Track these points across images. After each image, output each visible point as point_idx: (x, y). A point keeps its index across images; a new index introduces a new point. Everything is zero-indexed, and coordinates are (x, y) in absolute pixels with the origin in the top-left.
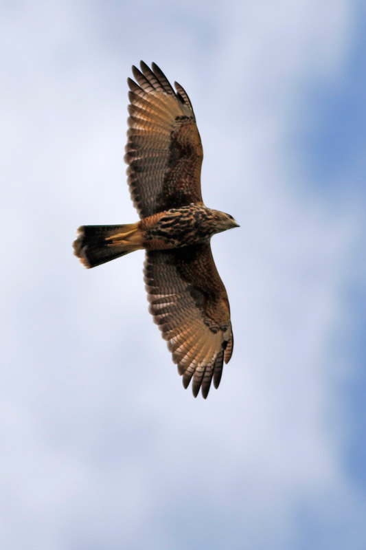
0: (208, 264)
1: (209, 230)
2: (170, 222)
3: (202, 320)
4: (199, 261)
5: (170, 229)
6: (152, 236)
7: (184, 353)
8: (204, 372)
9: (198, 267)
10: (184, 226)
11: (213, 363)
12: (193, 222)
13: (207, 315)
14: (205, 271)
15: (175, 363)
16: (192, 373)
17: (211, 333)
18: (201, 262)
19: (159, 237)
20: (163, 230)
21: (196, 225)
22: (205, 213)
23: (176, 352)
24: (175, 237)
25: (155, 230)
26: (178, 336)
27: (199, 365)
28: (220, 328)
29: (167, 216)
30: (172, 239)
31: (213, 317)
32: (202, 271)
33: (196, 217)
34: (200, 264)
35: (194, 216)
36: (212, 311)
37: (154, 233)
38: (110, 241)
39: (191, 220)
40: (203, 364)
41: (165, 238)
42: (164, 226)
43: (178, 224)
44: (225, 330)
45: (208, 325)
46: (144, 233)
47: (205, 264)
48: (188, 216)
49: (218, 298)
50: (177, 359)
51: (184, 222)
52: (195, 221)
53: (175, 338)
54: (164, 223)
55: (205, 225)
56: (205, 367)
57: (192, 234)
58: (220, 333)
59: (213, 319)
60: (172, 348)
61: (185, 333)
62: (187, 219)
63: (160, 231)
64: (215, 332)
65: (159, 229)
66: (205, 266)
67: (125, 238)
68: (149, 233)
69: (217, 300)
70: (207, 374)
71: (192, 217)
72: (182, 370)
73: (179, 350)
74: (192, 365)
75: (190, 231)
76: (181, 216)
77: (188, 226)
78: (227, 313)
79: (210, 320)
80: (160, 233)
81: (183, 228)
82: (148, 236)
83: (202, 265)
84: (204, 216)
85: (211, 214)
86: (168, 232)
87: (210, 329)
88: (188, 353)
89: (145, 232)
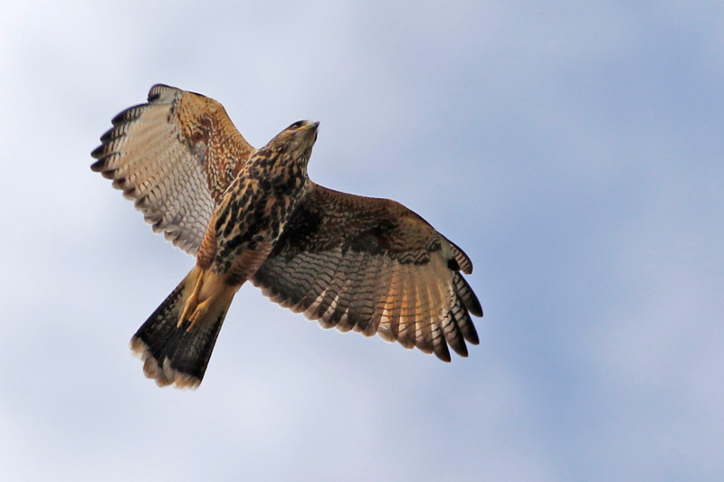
0: (341, 205)
1: (291, 172)
2: (229, 218)
3: (396, 261)
4: (327, 216)
5: (237, 226)
6: (225, 259)
7: (410, 325)
8: (453, 319)
9: (333, 220)
10: (249, 203)
11: (454, 298)
12: (255, 187)
13: (397, 251)
14: (347, 214)
15: (412, 347)
16: (442, 336)
17: (422, 268)
18: (330, 213)
19: (236, 250)
20: (231, 237)
21: (265, 185)
22: (263, 158)
23: (401, 335)
24: (253, 230)
25: (223, 249)
26: (385, 312)
27: (441, 318)
28: (430, 250)
29: (220, 215)
30: (254, 236)
31: (407, 246)
32: (344, 220)
33: (254, 175)
34: (332, 216)
35: (250, 177)
36: (398, 241)
37: (224, 254)
38: (186, 323)
39: (250, 186)
40: (445, 312)
41: (246, 244)
42: (228, 232)
43: (241, 209)
44: (438, 247)
45: (408, 262)
46: (214, 266)
47: (337, 207)
48: (242, 187)
49: (395, 220)
50: (409, 341)
51: (245, 199)
52: (257, 181)
53: (384, 319)
54: (223, 227)
55: (276, 171)
56: (450, 312)
57: (270, 203)
58: (434, 256)
59: (410, 249)
60: (392, 334)
61: (390, 299)
62: (244, 191)
63: (228, 243)
64: (425, 261)
65: (225, 240)
66: (340, 211)
67: (197, 301)
68: (220, 260)
69: (394, 224)
70: (458, 317)
71: (248, 182)
72: (427, 346)
73: (401, 327)
74: (433, 327)
75: (264, 202)
76: (234, 196)
77: (255, 198)
78: (424, 227)
79: (406, 253)
80: (231, 245)
81: (251, 207)
82: (223, 265)
83: (337, 215)
84: (264, 164)
85: (271, 152)
86: (239, 233)
87: (416, 263)
88: (417, 319)
89: (214, 263)
